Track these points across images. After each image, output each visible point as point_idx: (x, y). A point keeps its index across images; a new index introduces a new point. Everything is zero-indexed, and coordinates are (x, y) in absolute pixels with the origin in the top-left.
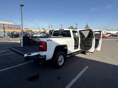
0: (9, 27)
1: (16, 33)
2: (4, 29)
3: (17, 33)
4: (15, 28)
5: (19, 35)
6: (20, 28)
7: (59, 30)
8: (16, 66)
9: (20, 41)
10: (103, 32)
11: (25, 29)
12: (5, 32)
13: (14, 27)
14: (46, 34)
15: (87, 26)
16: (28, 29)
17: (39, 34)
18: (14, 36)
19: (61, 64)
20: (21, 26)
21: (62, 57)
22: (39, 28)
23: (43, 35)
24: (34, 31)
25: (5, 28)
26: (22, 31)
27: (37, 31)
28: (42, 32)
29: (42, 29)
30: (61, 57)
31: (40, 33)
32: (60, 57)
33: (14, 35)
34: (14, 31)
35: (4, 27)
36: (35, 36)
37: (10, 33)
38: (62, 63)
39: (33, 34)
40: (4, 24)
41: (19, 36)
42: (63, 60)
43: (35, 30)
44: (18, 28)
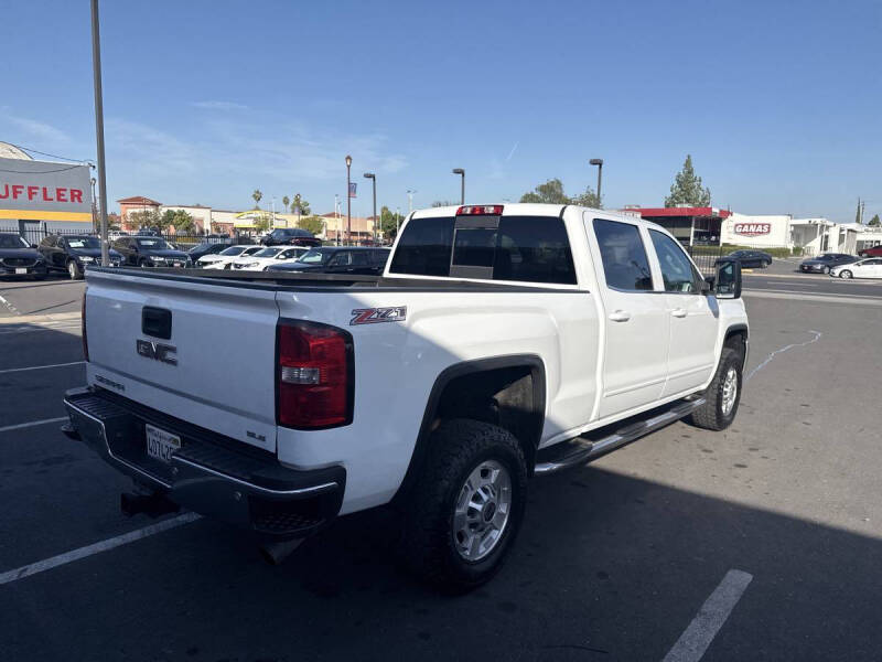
1: (39, 239)
3: (52, 240)
5: (73, 257)
6: (77, 195)
7: (460, 214)
8: (34, 569)
9: (80, 315)
10: (834, 234)
11: (125, 202)
13: (26, 182)
14: (325, 252)
15: (686, 184)
16: (156, 205)
17: (251, 252)
18: (21, 271)
19: (483, 551)
20: (94, 174)
21: (495, 474)
22: (258, 197)
23: (292, 261)
24: (214, 224)
26: (96, 221)
27: (239, 223)
28: (287, 232)
29: (286, 201)
30: (485, 473)
31: (269, 242)
32: (475, 476)
33: (26, 261)
34: (22, 222)
36: (220, 267)
38: (496, 535)
39: (198, 246)
41: (72, 269)
42: (503, 509)
43: (221, 218)
44: (58, 190)
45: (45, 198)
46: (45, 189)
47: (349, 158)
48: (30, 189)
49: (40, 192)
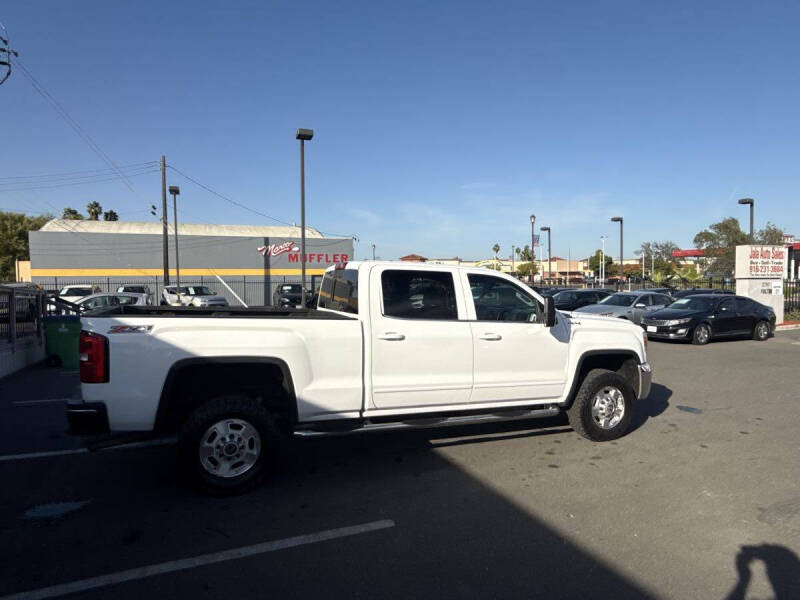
0: (290, 255)
2: (267, 266)
4: (315, 261)
12: (272, 280)
13: (318, 252)
22: (497, 249)
25: (271, 262)
29: (517, 251)
30: (235, 426)
32: (223, 425)
34: (314, 277)
35: (267, 256)
37: (285, 288)
40: (267, 241)
44: (335, 256)
45: (327, 261)
46: (327, 256)
47: (533, 217)
48: (319, 255)
49: (324, 257)
